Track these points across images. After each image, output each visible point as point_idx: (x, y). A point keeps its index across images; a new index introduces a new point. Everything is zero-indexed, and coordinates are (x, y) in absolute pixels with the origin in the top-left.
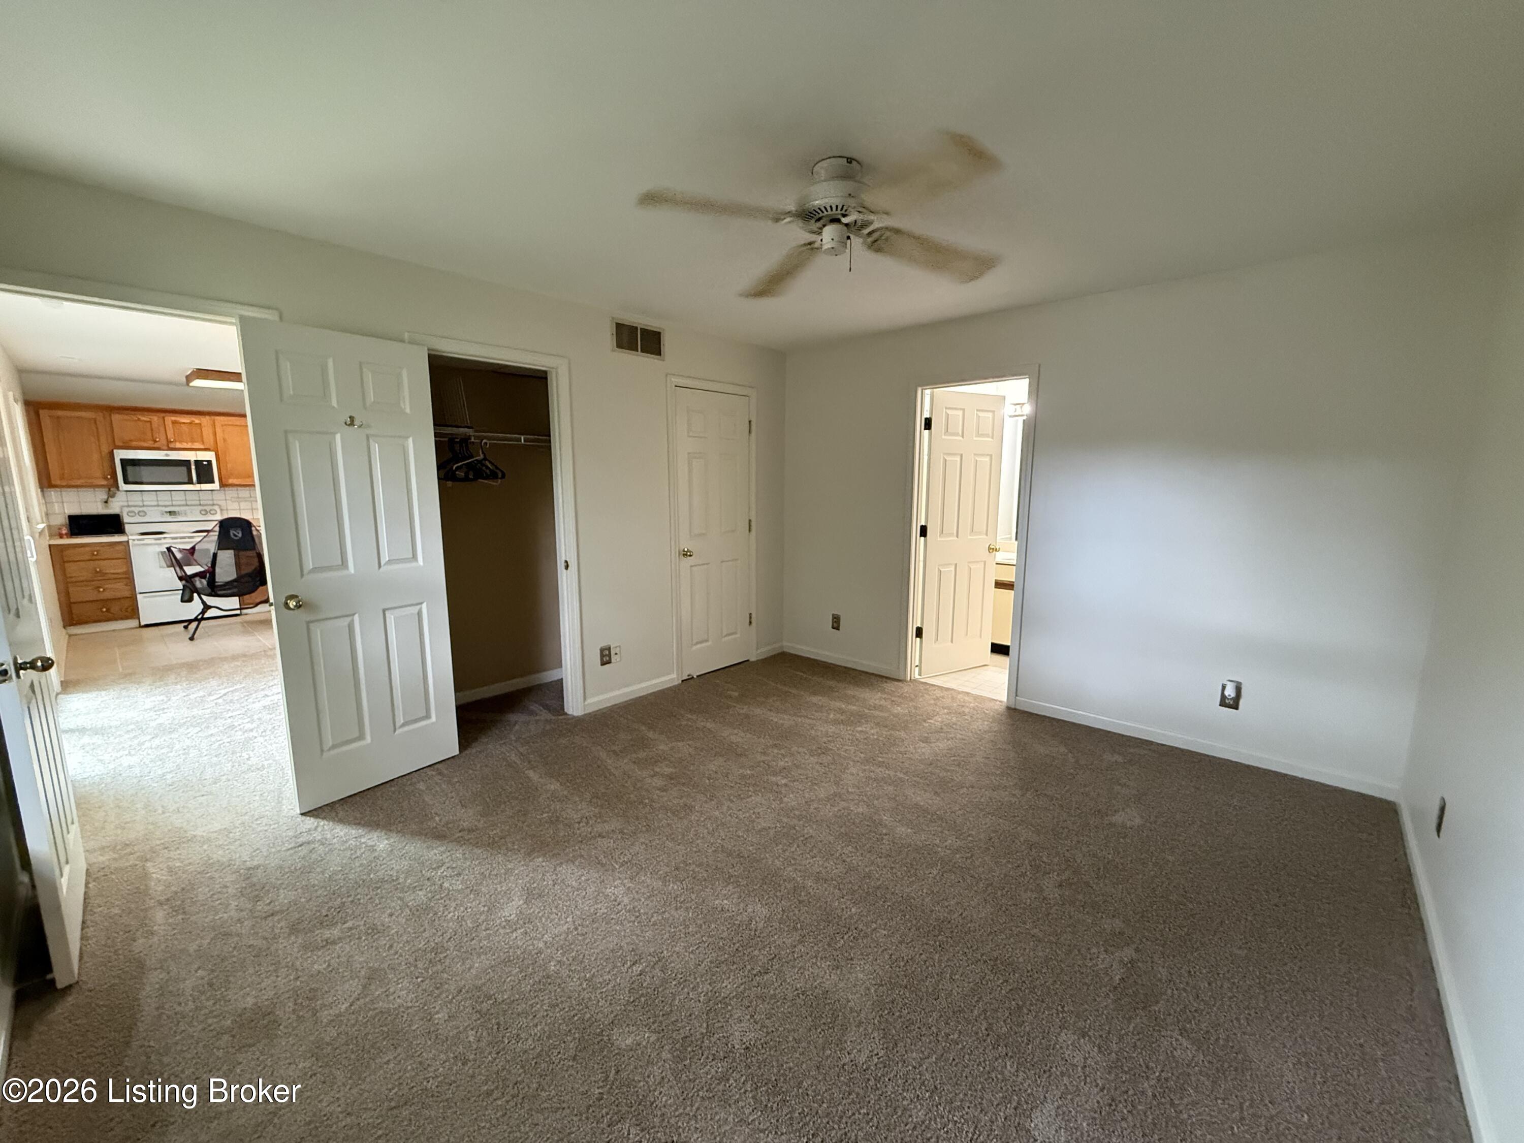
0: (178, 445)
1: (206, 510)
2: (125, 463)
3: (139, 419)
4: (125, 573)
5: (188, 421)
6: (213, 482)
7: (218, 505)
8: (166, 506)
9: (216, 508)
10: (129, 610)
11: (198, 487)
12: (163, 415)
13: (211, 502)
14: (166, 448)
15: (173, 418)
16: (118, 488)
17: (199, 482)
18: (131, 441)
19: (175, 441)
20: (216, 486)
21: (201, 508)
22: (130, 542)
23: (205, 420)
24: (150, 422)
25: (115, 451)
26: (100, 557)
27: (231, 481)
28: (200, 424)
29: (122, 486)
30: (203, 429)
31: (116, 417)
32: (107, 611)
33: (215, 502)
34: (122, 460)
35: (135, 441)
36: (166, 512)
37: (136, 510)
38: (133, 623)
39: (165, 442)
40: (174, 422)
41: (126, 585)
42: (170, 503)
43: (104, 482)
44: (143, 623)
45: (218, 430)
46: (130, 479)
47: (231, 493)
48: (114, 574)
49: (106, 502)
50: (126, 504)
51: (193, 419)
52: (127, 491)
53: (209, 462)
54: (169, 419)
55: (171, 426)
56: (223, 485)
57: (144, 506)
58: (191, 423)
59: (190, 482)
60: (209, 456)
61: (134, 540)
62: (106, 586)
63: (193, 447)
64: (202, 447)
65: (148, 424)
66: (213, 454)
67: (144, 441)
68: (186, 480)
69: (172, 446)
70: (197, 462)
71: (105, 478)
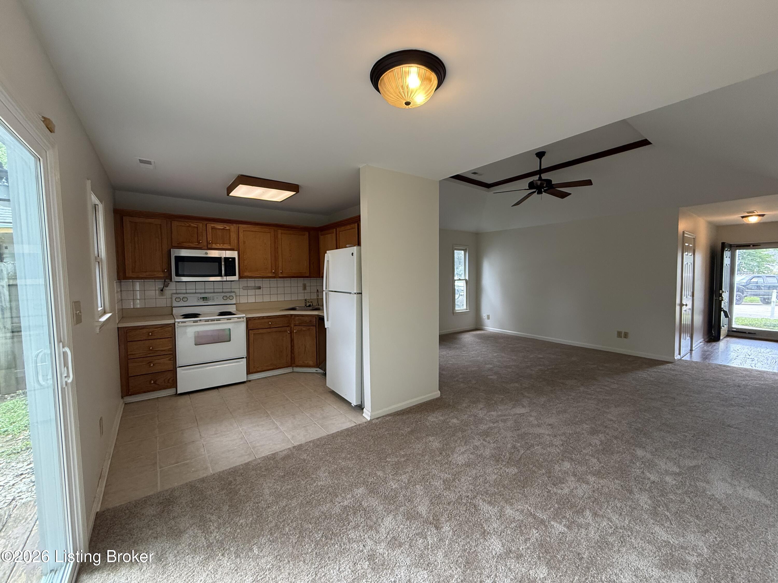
0: (214, 246)
1: (226, 296)
2: (179, 259)
3: (190, 226)
4: (170, 350)
5: (222, 228)
6: (235, 275)
7: (234, 292)
8: (201, 293)
9: (233, 294)
10: (170, 381)
11: (225, 278)
12: (206, 222)
13: (230, 290)
14: (206, 248)
15: (212, 225)
16: (171, 280)
17: (226, 275)
18: (183, 242)
19: (212, 243)
20: (236, 278)
21: (224, 294)
22: (176, 324)
23: (233, 228)
24: (197, 227)
25: (171, 249)
26: (155, 337)
27: (246, 274)
28: (229, 230)
29: (175, 278)
30: (231, 234)
31: (175, 224)
32: (154, 383)
33: (232, 290)
34: (176, 257)
35: (185, 242)
36: (201, 298)
37: (181, 296)
38: (171, 392)
39: (205, 244)
40: (213, 228)
41: (170, 360)
42: (203, 291)
43: (162, 275)
44: (179, 392)
45: (241, 235)
46: (180, 273)
47: (244, 283)
48: (162, 351)
49: (162, 290)
50: (175, 291)
51: (225, 226)
52: (176, 282)
53: (234, 259)
54: (210, 225)
55: (210, 230)
56: (240, 277)
57: (186, 293)
58: (223, 229)
59: (220, 275)
60: (234, 254)
61: (179, 322)
62: (157, 361)
63: (224, 247)
64: (229, 248)
65: (196, 230)
66: (236, 253)
67: (192, 243)
68: (217, 273)
69: (209, 246)
70: (225, 258)
71: (163, 271)
